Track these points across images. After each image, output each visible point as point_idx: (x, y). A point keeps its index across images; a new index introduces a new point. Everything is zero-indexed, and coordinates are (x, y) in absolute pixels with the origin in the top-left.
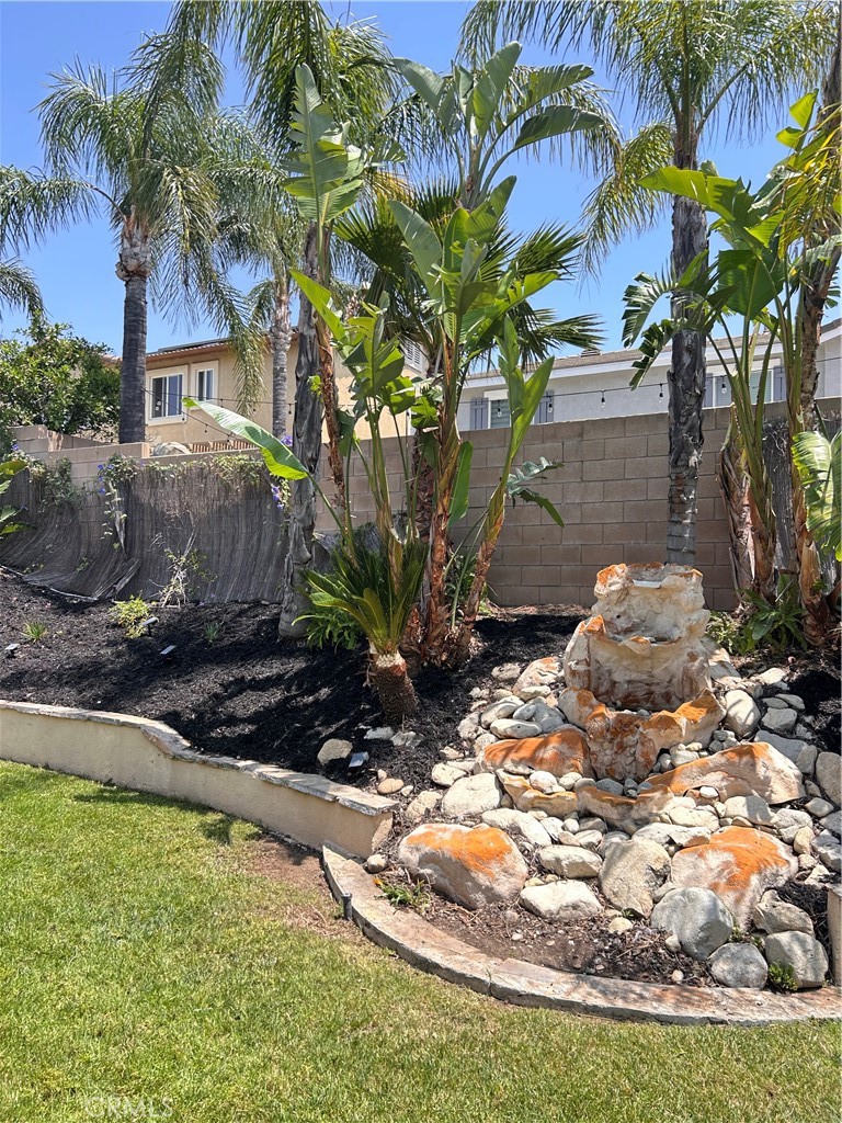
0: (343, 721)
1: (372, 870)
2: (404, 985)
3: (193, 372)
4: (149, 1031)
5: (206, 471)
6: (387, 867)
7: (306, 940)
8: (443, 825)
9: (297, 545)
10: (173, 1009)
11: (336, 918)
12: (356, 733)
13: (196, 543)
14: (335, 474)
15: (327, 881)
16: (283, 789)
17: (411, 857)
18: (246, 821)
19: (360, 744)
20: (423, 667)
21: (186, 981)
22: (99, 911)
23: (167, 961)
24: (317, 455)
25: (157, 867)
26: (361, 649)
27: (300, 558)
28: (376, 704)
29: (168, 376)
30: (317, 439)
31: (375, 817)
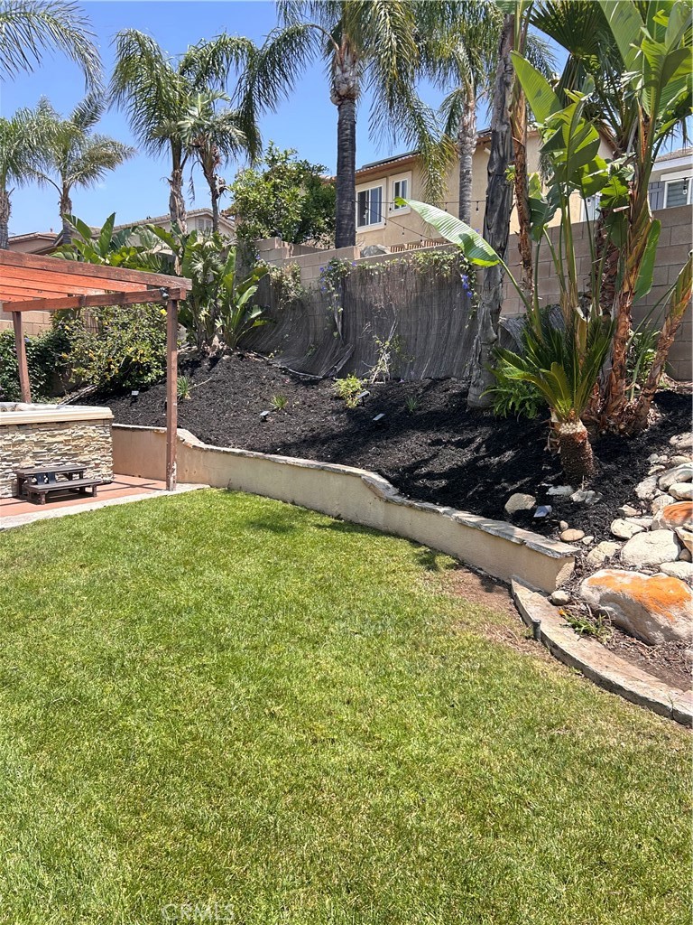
0: (527, 479)
1: (556, 603)
2: (591, 699)
3: (390, 184)
4: (384, 706)
5: (406, 267)
6: (570, 602)
7: (503, 653)
8: (622, 572)
9: (485, 327)
10: (401, 691)
11: (527, 638)
12: (539, 489)
13: (397, 330)
14: (524, 259)
15: (517, 607)
16: (476, 532)
17: (593, 596)
18: (446, 554)
19: (543, 499)
20: (601, 435)
21: (410, 672)
22: (340, 612)
23: (393, 655)
24: (505, 244)
25: (379, 583)
26: (541, 419)
27: (487, 339)
28: (556, 466)
29: (370, 189)
30: (505, 228)
31: (560, 560)
